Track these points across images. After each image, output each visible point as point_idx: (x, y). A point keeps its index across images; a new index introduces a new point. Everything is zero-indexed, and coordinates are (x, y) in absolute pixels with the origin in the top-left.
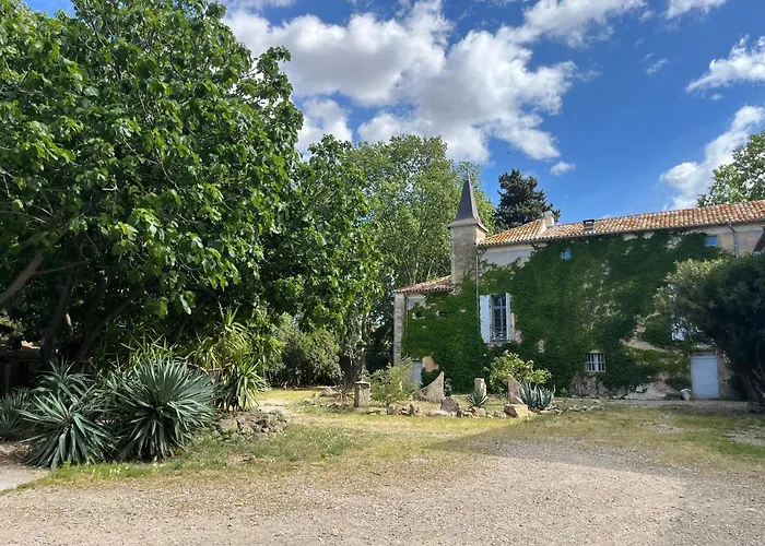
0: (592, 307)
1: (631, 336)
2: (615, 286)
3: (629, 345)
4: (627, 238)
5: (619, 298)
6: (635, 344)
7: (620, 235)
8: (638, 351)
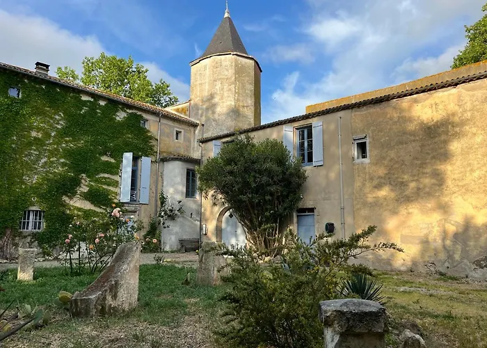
0: (38, 158)
1: (74, 194)
2: (66, 142)
3: (71, 203)
4: (85, 98)
5: (69, 154)
6: (78, 203)
7: (78, 91)
8: (79, 209)
